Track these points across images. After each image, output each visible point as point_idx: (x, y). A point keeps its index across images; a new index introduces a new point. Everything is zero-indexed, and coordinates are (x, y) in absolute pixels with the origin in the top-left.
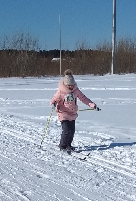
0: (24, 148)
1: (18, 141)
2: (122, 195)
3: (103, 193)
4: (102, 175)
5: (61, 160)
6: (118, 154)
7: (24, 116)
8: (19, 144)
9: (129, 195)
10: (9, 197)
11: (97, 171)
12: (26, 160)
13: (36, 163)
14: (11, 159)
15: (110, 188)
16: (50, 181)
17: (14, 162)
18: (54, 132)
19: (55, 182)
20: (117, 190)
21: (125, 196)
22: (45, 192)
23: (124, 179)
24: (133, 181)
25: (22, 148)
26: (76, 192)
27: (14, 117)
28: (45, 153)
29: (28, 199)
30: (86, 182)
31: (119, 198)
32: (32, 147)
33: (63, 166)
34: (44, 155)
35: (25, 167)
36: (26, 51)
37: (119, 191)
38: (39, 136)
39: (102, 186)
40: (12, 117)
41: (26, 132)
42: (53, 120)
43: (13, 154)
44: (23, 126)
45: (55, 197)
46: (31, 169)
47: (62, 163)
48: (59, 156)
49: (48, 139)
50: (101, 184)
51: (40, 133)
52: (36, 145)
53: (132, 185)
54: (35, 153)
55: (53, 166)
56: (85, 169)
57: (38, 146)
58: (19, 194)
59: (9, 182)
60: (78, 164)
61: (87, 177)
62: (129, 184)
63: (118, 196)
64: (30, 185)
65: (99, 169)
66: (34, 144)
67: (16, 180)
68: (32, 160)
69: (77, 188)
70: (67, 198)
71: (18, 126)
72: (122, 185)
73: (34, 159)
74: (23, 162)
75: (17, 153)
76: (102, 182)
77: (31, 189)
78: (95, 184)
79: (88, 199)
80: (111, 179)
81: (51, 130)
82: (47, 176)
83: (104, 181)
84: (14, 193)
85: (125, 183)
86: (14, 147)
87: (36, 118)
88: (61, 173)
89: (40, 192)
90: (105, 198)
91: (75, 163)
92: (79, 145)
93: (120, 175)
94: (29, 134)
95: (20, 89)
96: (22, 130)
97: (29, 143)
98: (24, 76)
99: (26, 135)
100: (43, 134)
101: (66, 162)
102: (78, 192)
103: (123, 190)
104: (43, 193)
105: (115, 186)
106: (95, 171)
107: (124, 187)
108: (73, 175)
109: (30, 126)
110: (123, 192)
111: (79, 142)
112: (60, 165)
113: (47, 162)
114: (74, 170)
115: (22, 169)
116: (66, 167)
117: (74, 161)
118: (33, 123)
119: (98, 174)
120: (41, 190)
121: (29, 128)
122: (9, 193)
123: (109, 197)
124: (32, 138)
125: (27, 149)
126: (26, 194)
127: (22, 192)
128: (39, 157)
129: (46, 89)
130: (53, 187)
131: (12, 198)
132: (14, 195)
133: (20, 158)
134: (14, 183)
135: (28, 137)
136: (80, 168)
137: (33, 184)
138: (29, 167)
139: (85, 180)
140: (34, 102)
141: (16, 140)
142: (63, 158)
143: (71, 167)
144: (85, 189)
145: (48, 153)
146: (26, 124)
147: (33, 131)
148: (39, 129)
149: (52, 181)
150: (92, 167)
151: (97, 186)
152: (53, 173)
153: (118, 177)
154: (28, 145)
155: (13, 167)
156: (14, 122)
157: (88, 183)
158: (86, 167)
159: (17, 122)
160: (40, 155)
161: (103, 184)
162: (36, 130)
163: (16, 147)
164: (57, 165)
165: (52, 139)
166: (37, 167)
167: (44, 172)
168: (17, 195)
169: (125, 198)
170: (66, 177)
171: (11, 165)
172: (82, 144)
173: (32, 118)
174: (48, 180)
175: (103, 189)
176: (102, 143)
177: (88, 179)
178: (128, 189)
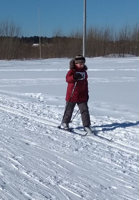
0: (13, 120)
1: (7, 114)
2: (97, 158)
3: (82, 157)
4: (80, 142)
5: (45, 130)
6: (92, 124)
7: (11, 93)
8: (8, 117)
9: (103, 158)
10: (3, 162)
11: (76, 138)
12: (15, 130)
13: (24, 132)
14: (2, 130)
15: (87, 153)
16: (37, 147)
17: (5, 132)
18: (38, 106)
19: (41, 149)
20: (93, 154)
21: (99, 158)
22: (33, 157)
23: (98, 145)
24: (105, 146)
25: (11, 120)
26: (59, 156)
27: (3, 94)
28: (31, 124)
29: (19, 163)
30: (67, 148)
31: (95, 161)
32: (20, 120)
33: (47, 135)
34: (30, 126)
35: (15, 136)
36: (11, 37)
37: (94, 155)
38: (25, 110)
39: (80, 151)
40: (1, 94)
41: (13, 107)
42: (36, 97)
43: (4, 125)
44: (11, 102)
45: (42, 161)
46: (20, 138)
47: (46, 133)
48: (43, 127)
49: (33, 113)
50: (80, 150)
51: (25, 107)
52: (23, 118)
53: (105, 149)
54: (23, 124)
55: (38, 135)
56: (65, 137)
57: (24, 118)
58: (11, 159)
59: (2, 149)
60: (59, 133)
61: (68, 143)
62: (102, 148)
63: (94, 159)
64: (20, 151)
65: (77, 137)
66: (21, 117)
67: (8, 147)
68: (21, 130)
69: (59, 153)
70: (52, 161)
71: (6, 101)
72: (97, 150)
73: (22, 129)
74: (13, 132)
75: (7, 124)
76: (81, 147)
77: (21, 155)
78: (75, 149)
79: (70, 161)
80: (87, 145)
81: (35, 105)
82: (34, 144)
83: (82, 147)
84: (7, 158)
85: (99, 148)
86: (4, 119)
87: (21, 95)
88: (45, 141)
89: (29, 157)
90: (83, 161)
91: (57, 132)
92: (60, 117)
93: (95, 142)
94: (16, 108)
95: (6, 70)
96: (10, 105)
97: (17, 116)
98: (9, 59)
99: (14, 109)
100: (28, 108)
101: (49, 132)
102: (61, 157)
103: (98, 154)
104: (32, 157)
105: (91, 151)
106: (74, 139)
107: (99, 151)
108: (56, 142)
109: (17, 102)
110: (98, 155)
111: (59, 115)
112: (44, 134)
113: (33, 131)
114: (57, 138)
115: (13, 138)
116: (50, 135)
117: (56, 130)
118: (20, 99)
119: (76, 141)
120: (30, 156)
121: (16, 103)
122: (3, 159)
123: (87, 160)
124: (19, 112)
125: (16, 121)
126: (18, 159)
127: (14, 157)
128: (26, 128)
129: (28, 70)
130: (39, 153)
131: (5, 162)
132: (7, 160)
133: (10, 128)
134: (7, 150)
135: (15, 110)
136: (61, 136)
137: (23, 150)
138: (19, 136)
139: (66, 147)
140: (19, 81)
141: (6, 113)
142: (46, 128)
143: (54, 136)
144: (67, 154)
145: (33, 124)
146: (14, 100)
147: (20, 106)
148: (25, 104)
149: (38, 148)
150: (71, 135)
151: (77, 151)
152: (39, 141)
153: (93, 143)
154: (16, 117)
155: (5, 137)
156: (3, 98)
157: (69, 149)
158: (66, 135)
159: (6, 98)
160: (27, 125)
161: (81, 149)
162: (22, 105)
163: (6, 119)
164: (42, 134)
165: (36, 112)
166: (25, 136)
167: (31, 140)
168: (10, 160)
169: (100, 160)
170: (50, 144)
171: (3, 135)
172: (61, 116)
173: (19, 94)
174: (35, 146)
175: (82, 153)
176: (79, 115)
177: (69, 146)
178: (101, 153)
